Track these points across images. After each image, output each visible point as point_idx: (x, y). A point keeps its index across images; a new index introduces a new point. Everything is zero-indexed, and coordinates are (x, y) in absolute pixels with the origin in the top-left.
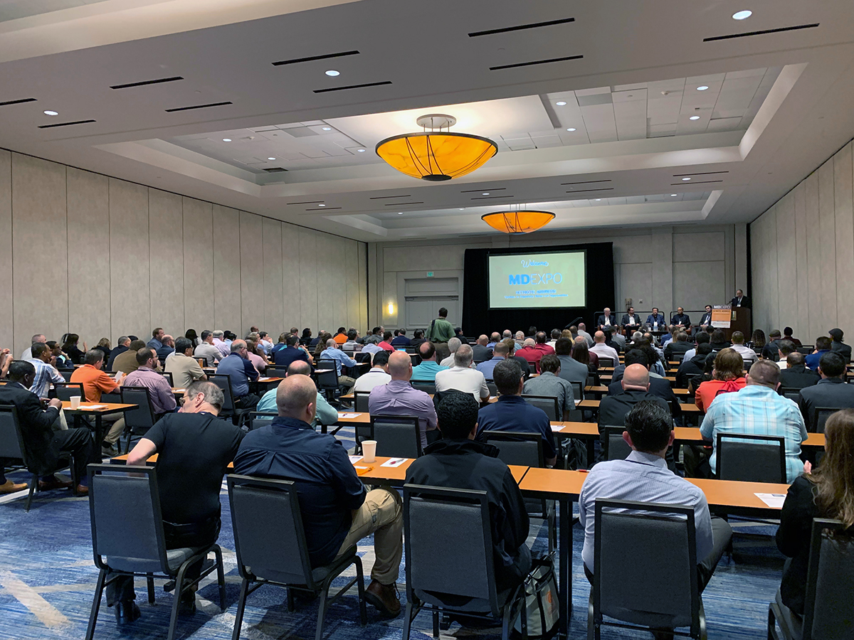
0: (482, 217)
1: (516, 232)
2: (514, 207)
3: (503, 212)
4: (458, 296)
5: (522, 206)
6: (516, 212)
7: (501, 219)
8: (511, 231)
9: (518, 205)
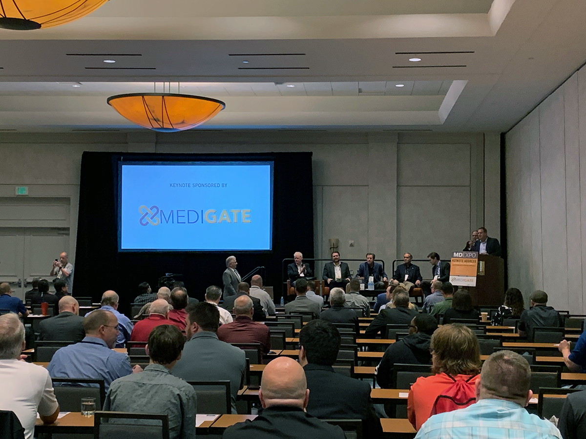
0: (109, 99)
1: (163, 128)
2: (160, 86)
3: (143, 95)
4: (68, 229)
5: (174, 86)
6: (163, 95)
7: (138, 106)
8: (156, 125)
9: (167, 84)
